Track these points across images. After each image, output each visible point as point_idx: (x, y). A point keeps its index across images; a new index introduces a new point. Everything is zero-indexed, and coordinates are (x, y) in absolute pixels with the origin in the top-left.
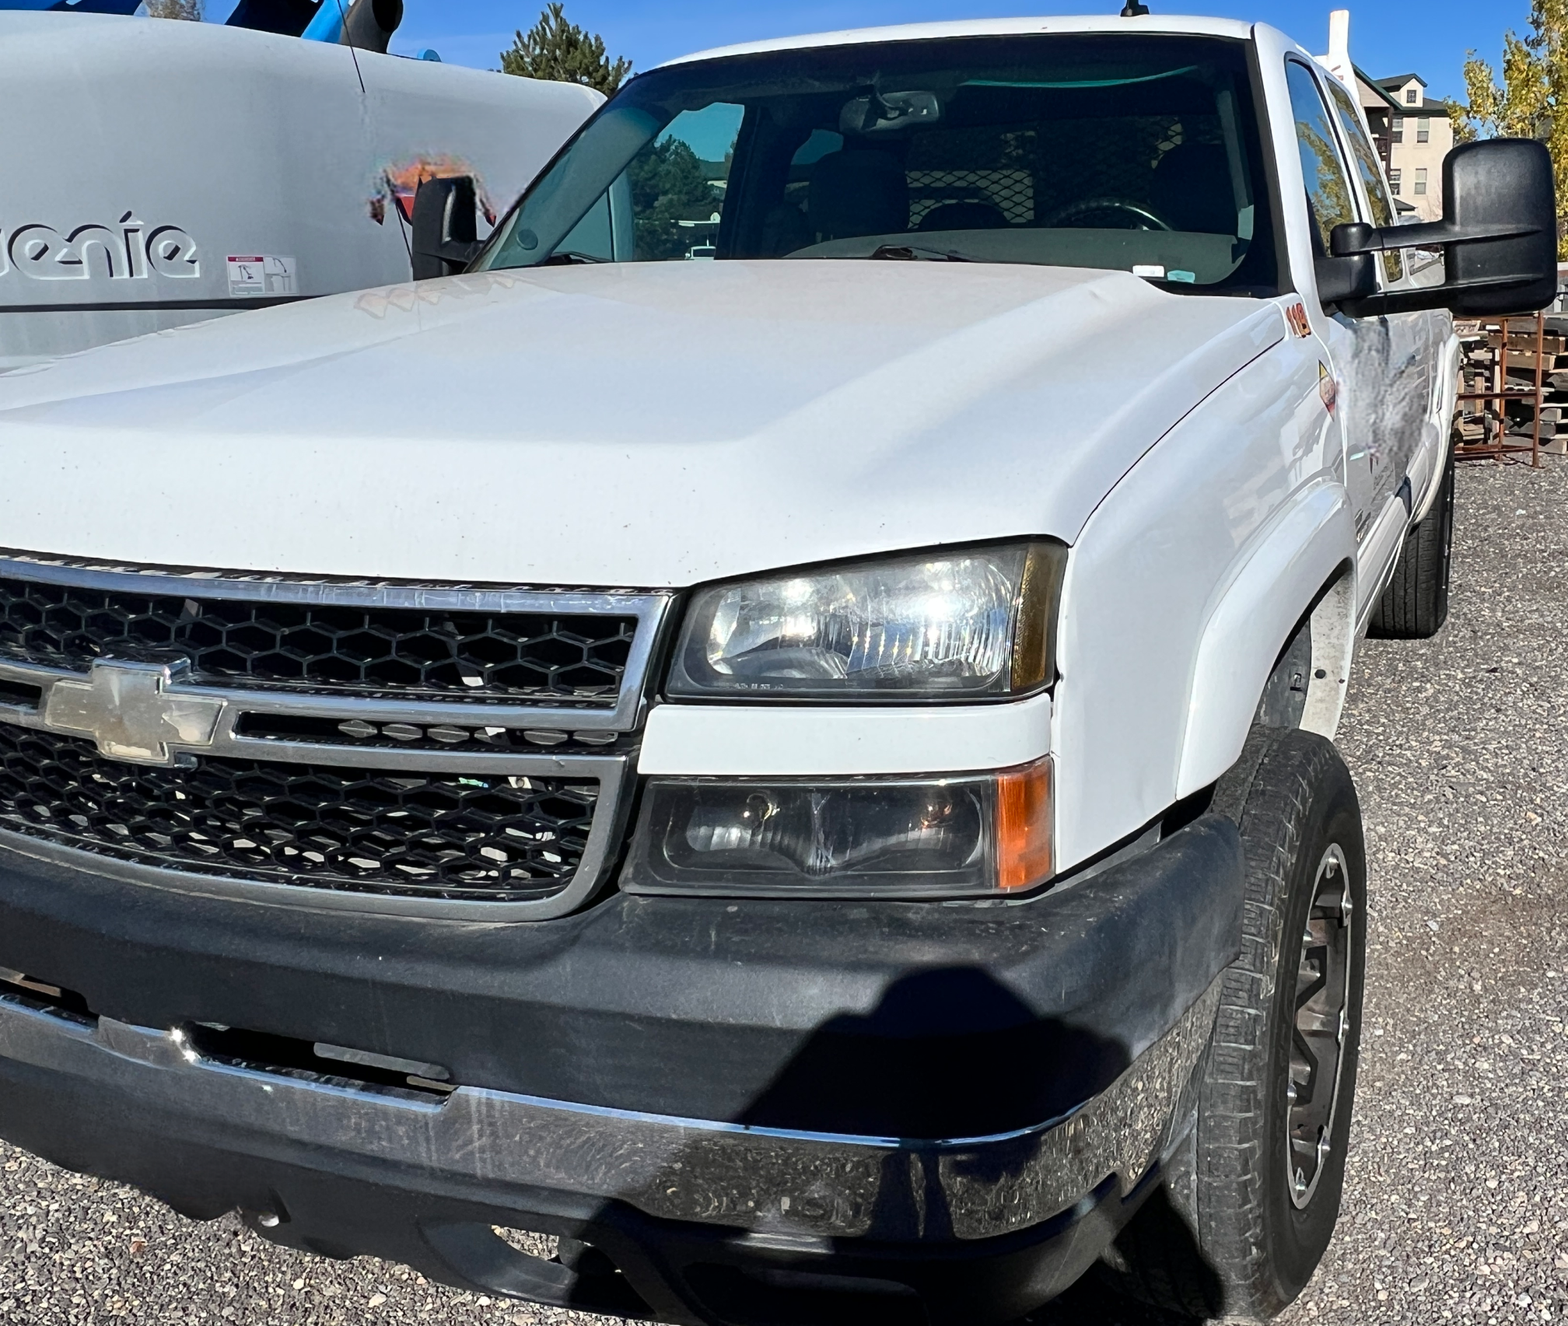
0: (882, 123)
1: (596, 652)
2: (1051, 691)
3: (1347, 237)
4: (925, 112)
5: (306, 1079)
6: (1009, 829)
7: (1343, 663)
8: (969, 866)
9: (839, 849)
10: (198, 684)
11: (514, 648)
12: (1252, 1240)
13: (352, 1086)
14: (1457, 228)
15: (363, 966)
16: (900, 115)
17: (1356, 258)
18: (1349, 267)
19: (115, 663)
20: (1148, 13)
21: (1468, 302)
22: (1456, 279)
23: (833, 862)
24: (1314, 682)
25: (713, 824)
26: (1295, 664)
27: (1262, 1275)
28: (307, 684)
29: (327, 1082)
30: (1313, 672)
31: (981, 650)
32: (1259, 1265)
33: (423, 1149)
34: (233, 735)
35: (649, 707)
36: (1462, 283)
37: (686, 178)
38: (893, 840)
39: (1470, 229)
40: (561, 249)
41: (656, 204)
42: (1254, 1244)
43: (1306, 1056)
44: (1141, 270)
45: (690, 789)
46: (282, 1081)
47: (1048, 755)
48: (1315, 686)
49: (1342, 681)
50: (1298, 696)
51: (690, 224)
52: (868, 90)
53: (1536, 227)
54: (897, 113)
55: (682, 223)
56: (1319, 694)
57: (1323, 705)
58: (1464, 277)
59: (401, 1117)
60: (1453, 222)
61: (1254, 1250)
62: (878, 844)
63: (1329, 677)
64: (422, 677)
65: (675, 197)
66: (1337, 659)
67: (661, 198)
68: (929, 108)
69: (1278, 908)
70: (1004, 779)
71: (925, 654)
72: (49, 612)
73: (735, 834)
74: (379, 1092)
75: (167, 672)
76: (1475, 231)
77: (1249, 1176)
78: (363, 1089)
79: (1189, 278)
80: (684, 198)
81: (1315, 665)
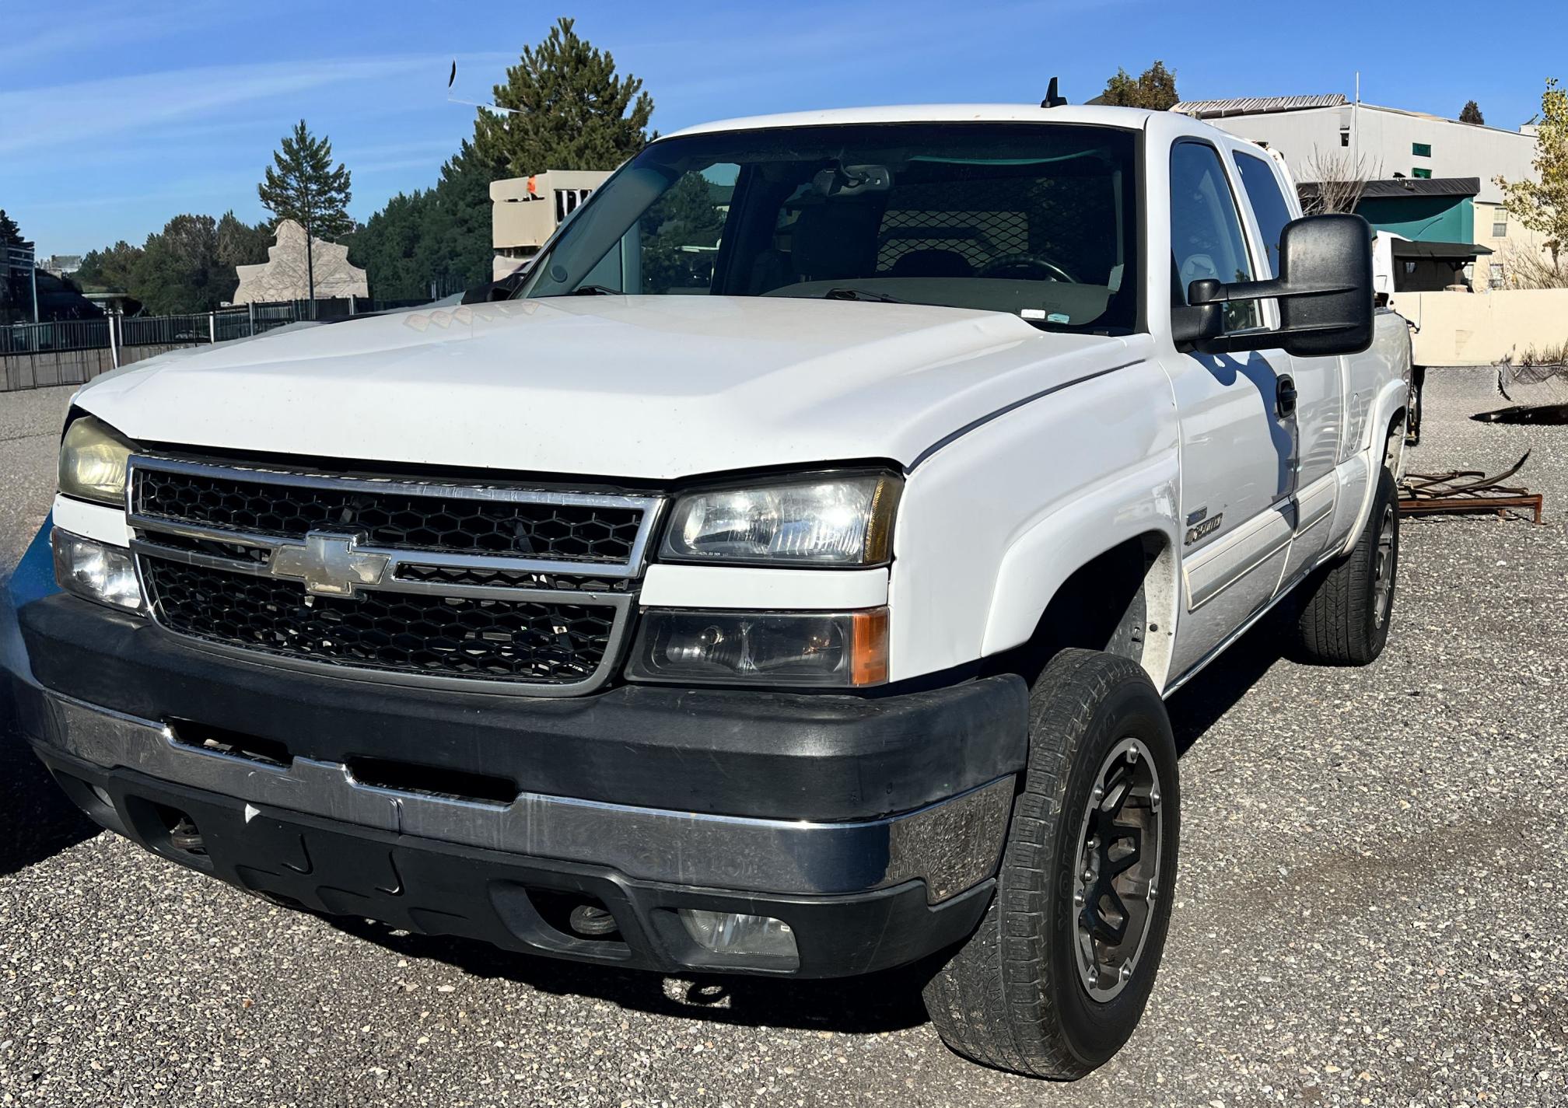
0: (844, 190)
1: (617, 532)
2: (889, 567)
3: (1200, 289)
4: (879, 182)
5: (424, 794)
6: (859, 648)
7: (1170, 619)
8: (836, 672)
9: (757, 660)
10: (371, 546)
11: (569, 528)
12: (1040, 987)
13: (453, 797)
14: (1289, 286)
15: (466, 717)
16: (858, 184)
17: (1207, 307)
18: (1200, 313)
19: (322, 534)
20: (1065, 103)
21: (1299, 343)
22: (1288, 325)
23: (753, 667)
24: (1149, 634)
25: (682, 647)
26: (1134, 620)
27: (1050, 1020)
28: (441, 548)
29: (437, 795)
30: (1148, 626)
31: (850, 543)
32: (1047, 1010)
33: (495, 834)
34: (393, 578)
35: (648, 565)
36: (1293, 328)
37: (693, 201)
38: (793, 659)
39: (1298, 286)
40: (587, 283)
41: (660, 230)
42: (1042, 991)
43: (1119, 908)
44: (1027, 313)
45: (670, 616)
46: (409, 796)
47: (886, 605)
48: (1150, 637)
49: (1170, 634)
50: (1138, 645)
51: (695, 249)
52: (832, 164)
53: (1353, 285)
54: (857, 182)
55: (686, 248)
56: (1153, 645)
57: (1156, 653)
58: (1295, 324)
59: (483, 813)
60: (1286, 281)
61: (1042, 996)
62: (782, 660)
63: (1160, 630)
64: (512, 545)
65: (681, 224)
66: (1165, 615)
67: (666, 224)
68: (882, 179)
69: (1068, 756)
70: (856, 615)
71: (816, 544)
72: (274, 504)
73: (697, 651)
74: (470, 800)
75: (355, 539)
76: (1303, 288)
77: (1036, 937)
78: (459, 799)
79: (1064, 319)
80: (690, 226)
81: (1149, 620)
